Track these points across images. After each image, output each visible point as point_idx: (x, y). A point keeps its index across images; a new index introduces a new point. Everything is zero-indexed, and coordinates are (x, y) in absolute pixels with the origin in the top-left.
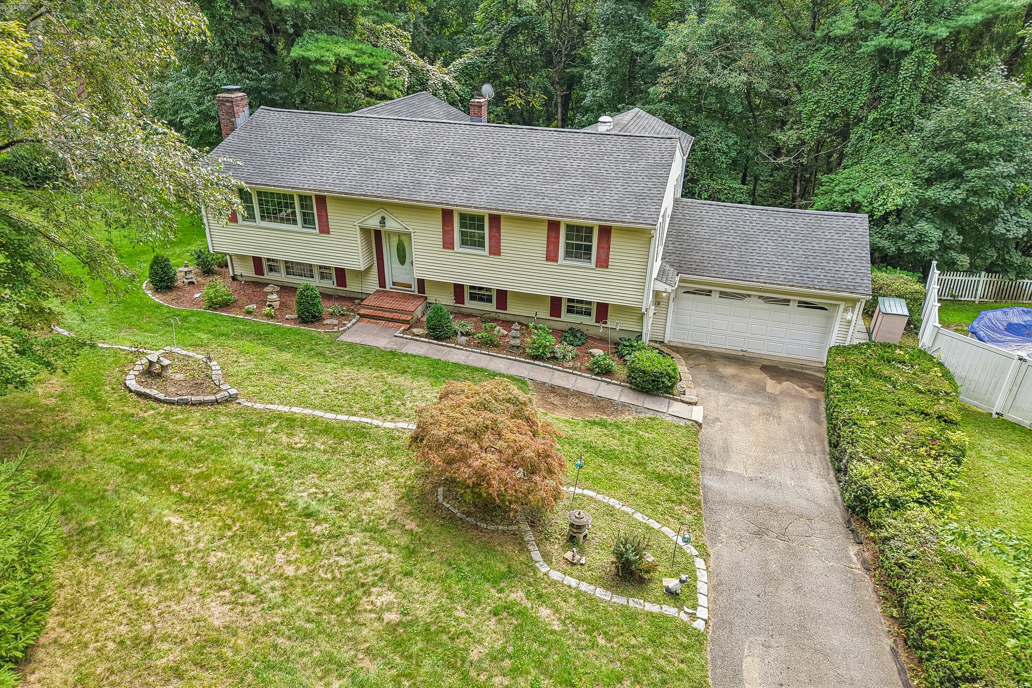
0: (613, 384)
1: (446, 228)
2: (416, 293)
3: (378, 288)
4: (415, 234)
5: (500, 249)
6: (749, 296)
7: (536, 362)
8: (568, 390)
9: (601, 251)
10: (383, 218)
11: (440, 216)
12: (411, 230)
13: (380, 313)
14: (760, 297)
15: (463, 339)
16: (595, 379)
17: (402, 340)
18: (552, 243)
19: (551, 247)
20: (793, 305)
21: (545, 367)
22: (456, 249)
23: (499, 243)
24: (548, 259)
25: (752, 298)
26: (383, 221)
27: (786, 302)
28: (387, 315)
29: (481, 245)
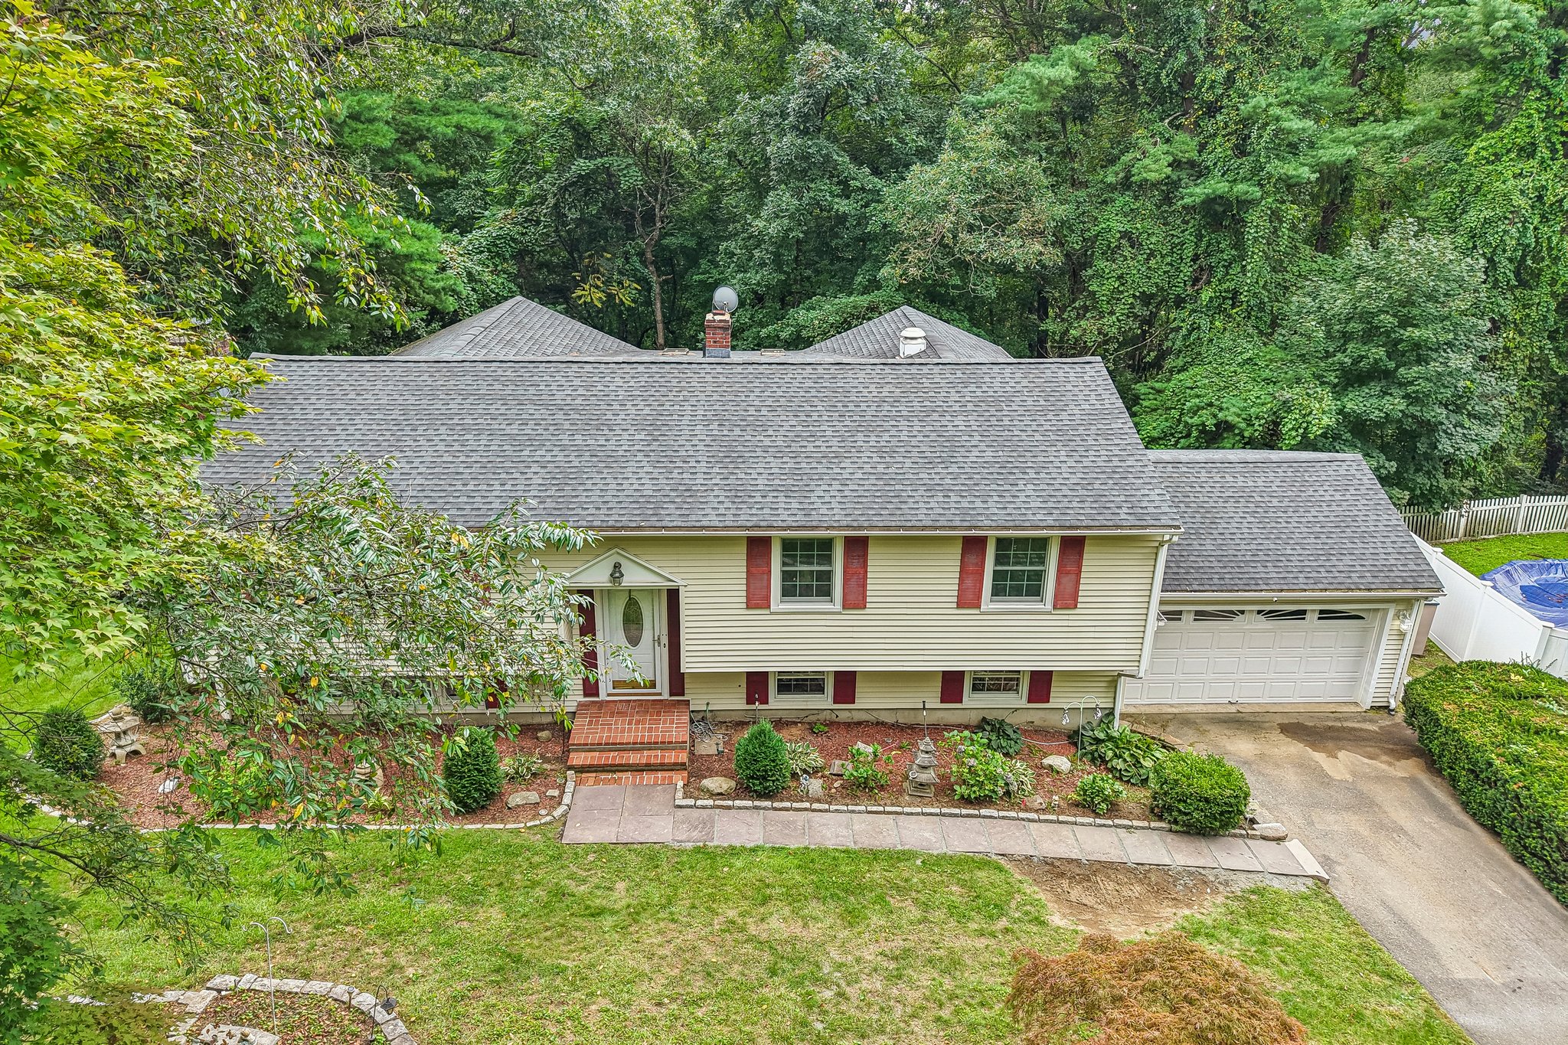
0: (1136, 828)
1: (753, 570)
2: (666, 696)
3: (582, 699)
4: (689, 588)
5: (865, 597)
6: (1242, 612)
7: (984, 812)
8: (1078, 862)
9: (1065, 580)
10: (617, 566)
11: (743, 549)
12: (681, 583)
13: (613, 758)
14: (1259, 612)
15: (815, 785)
16: (1104, 825)
17: (696, 813)
18: (970, 574)
19: (969, 582)
20: (1312, 618)
21: (1003, 818)
22: (773, 608)
23: (864, 586)
24: (960, 605)
25: (1247, 615)
26: (617, 572)
27: (1300, 614)
28: (634, 758)
29: (826, 592)
